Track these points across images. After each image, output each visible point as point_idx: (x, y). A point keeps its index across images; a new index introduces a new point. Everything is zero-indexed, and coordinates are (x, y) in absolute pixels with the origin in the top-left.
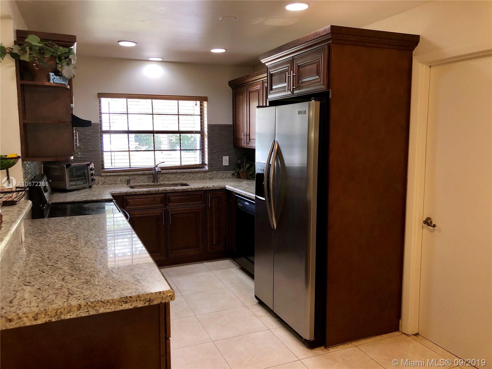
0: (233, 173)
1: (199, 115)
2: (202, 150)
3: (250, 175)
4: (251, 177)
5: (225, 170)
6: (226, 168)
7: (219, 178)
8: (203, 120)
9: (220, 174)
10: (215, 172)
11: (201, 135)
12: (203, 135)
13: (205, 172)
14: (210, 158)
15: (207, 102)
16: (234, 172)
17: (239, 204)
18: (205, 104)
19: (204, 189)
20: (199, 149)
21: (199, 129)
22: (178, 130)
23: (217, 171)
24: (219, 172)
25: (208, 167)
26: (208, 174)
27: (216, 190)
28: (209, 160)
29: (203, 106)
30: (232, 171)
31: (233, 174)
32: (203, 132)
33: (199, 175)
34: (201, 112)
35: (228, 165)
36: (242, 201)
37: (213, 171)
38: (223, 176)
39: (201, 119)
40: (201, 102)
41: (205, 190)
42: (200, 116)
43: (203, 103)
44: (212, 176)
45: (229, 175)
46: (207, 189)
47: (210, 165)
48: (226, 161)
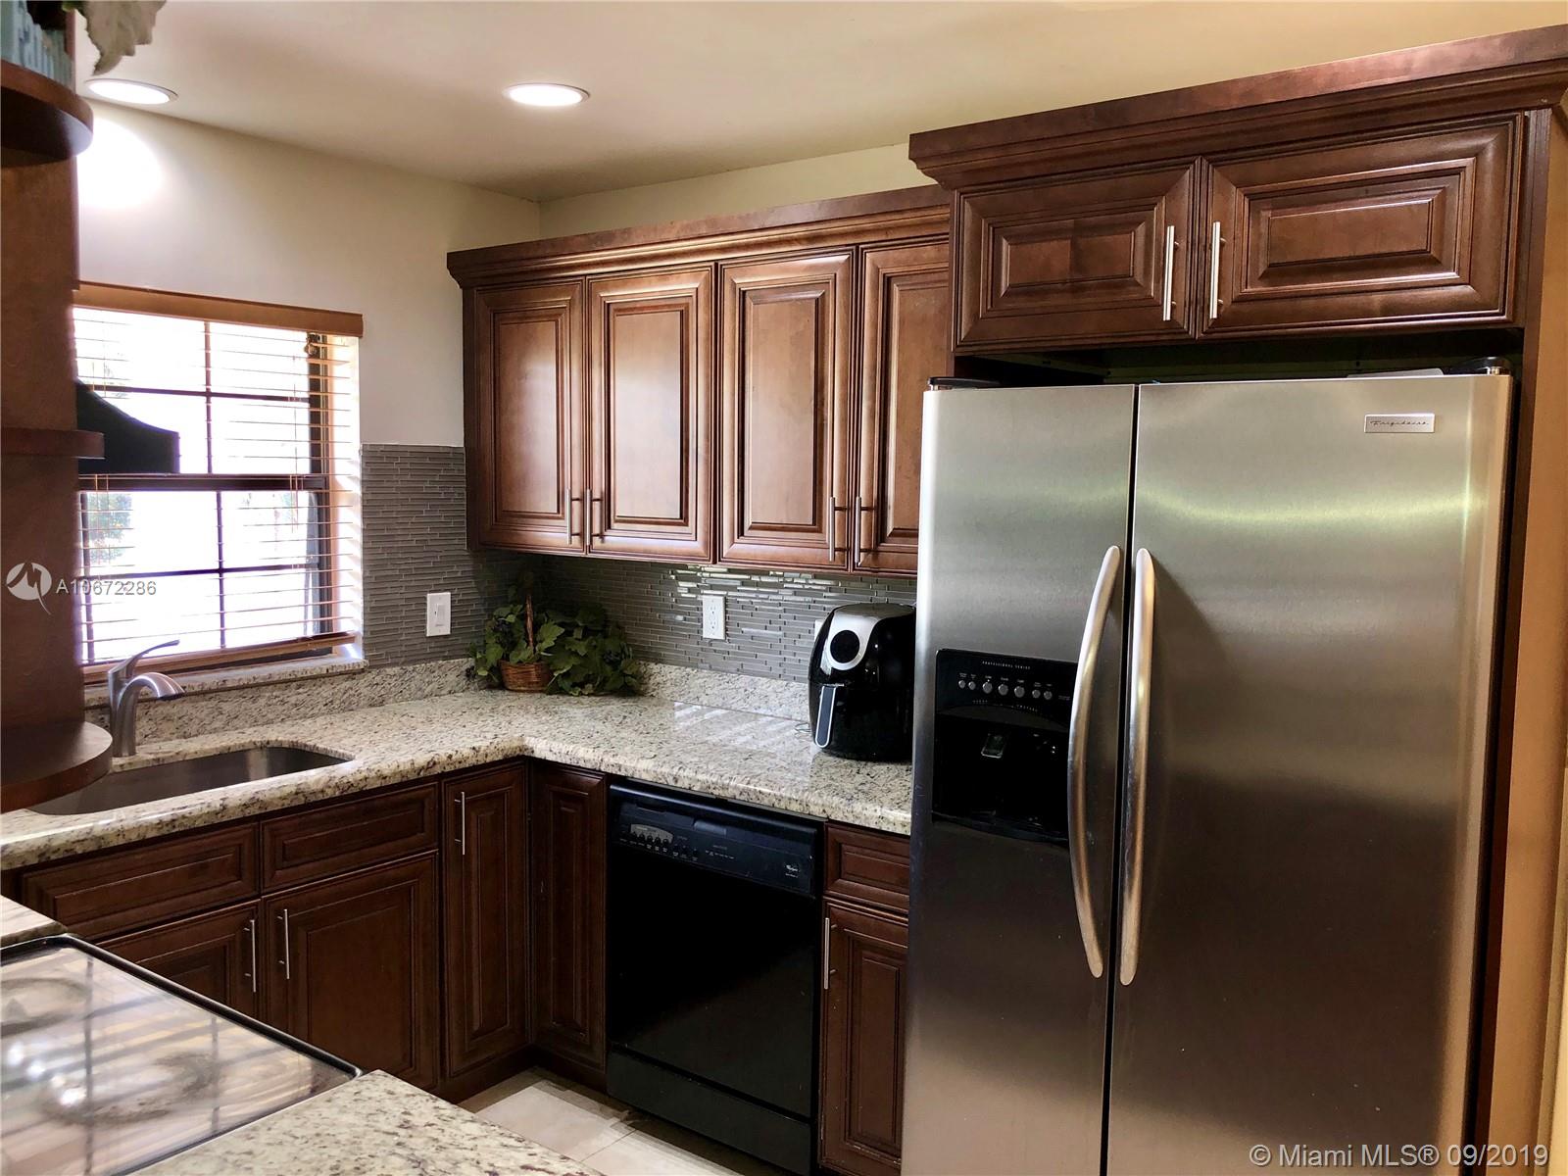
0: (467, 666)
1: (303, 400)
2: (320, 566)
3: (566, 675)
4: (566, 684)
5: (437, 659)
6: (442, 648)
7: (412, 697)
8: (327, 423)
9: (419, 673)
10: (396, 670)
11: (318, 496)
12: (327, 494)
13: (352, 673)
14: (373, 604)
15: (360, 337)
16: (471, 662)
17: (639, 829)
18: (344, 350)
19: (438, 770)
20: (303, 561)
21: (304, 468)
22: (204, 471)
23: (403, 664)
24: (411, 668)
25: (367, 647)
26: (362, 684)
27: (486, 765)
28: (371, 612)
29: (326, 358)
30: (465, 660)
31: (470, 674)
32: (326, 481)
33: (326, 691)
34: (314, 385)
35: (449, 633)
36: (666, 814)
37: (389, 665)
38: (429, 683)
39: (315, 418)
40: (312, 339)
41: (443, 775)
42: (307, 405)
43: (325, 341)
44: (382, 692)
45: (452, 677)
46: (448, 769)
47: (374, 639)
48: (438, 613)
